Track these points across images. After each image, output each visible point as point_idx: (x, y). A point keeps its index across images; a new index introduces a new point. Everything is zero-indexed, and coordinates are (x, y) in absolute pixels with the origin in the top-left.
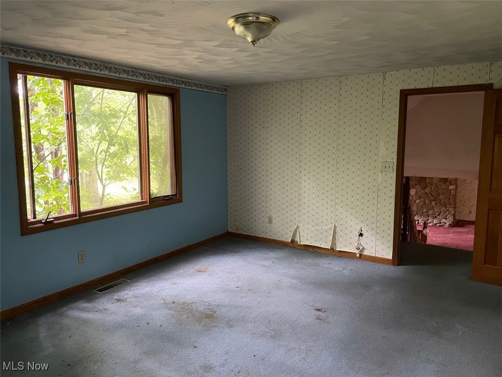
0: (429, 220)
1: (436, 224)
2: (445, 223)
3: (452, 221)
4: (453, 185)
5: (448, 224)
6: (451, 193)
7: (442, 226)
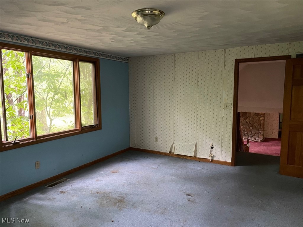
0: (248, 138)
1: (253, 140)
2: (258, 140)
3: (262, 138)
4: (262, 117)
5: (260, 140)
6: (261, 122)
7: (256, 141)
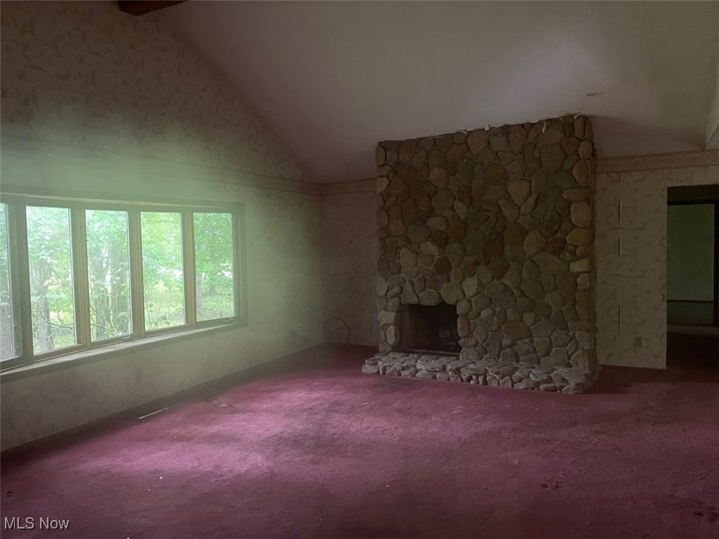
2: (564, 380)
3: (587, 372)
7: (555, 389)
